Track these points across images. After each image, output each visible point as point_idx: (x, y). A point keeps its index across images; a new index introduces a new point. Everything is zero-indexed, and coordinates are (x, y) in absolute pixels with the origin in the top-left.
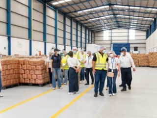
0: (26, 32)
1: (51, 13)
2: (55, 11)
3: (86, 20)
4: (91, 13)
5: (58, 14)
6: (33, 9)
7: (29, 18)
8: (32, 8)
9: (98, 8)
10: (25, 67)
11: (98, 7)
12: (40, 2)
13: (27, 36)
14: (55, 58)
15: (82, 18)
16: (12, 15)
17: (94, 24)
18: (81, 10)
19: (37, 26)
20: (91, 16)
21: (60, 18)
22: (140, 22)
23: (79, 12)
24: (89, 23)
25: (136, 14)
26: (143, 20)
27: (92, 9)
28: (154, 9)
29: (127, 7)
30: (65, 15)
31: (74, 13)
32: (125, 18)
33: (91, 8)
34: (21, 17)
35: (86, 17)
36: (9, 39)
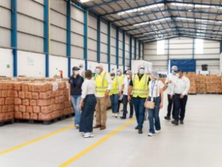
1: (77, 15)
2: (85, 12)
3: (130, 25)
4: (137, 15)
5: (88, 17)
6: (51, 9)
7: (45, 23)
8: (49, 7)
9: (147, 8)
10: (22, 94)
11: (147, 5)
15: (124, 23)
16: (19, 19)
17: (142, 30)
18: (122, 10)
19: (57, 34)
20: (137, 19)
21: (92, 22)
22: (211, 28)
23: (119, 14)
24: (136, 29)
25: (205, 16)
26: (215, 25)
27: (139, 9)
29: (190, 5)
30: (99, 18)
31: (112, 15)
32: (188, 22)
33: (137, 8)
34: (32, 21)
35: (131, 21)
36: (14, 53)
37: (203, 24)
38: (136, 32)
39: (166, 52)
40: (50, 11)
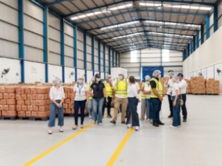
0: (41, 54)
1: (69, 30)
2: (74, 28)
3: (110, 38)
4: (117, 30)
5: (77, 32)
6: (50, 26)
7: (45, 37)
8: (48, 24)
9: (126, 24)
11: (126, 22)
12: (57, 17)
13: (41, 59)
14: (95, 86)
15: (105, 36)
16: (26, 34)
17: (119, 42)
18: (105, 26)
19: (53, 47)
20: (116, 33)
21: (80, 36)
22: (176, 40)
23: (102, 29)
24: (114, 41)
25: (172, 31)
26: (179, 38)
27: (119, 26)
28: (193, 26)
29: (161, 23)
30: (85, 32)
31: (96, 30)
32: (157, 36)
33: (118, 24)
34: (35, 36)
35: (111, 35)
36: (22, 63)
37: (169, 37)
38: (114, 44)
39: (138, 61)
40: (48, 28)
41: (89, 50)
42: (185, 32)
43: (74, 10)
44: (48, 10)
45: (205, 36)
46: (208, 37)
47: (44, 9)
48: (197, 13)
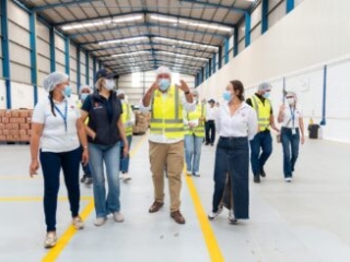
0: (28, 73)
1: (60, 43)
3: (109, 55)
4: (119, 46)
6: (38, 37)
7: (32, 51)
8: (36, 35)
11: (132, 37)
12: (45, 24)
13: (29, 79)
15: (103, 53)
17: (119, 61)
18: (105, 40)
20: (118, 50)
21: (72, 52)
22: (188, 62)
23: (100, 44)
24: (113, 60)
25: (184, 51)
26: (192, 60)
27: (123, 41)
28: (210, 47)
29: (174, 41)
30: (79, 46)
31: (92, 44)
32: (167, 56)
33: (121, 39)
35: (110, 51)
37: (181, 57)
38: (113, 62)
40: (37, 39)
41: (83, 69)
42: (200, 54)
43: (70, 17)
44: (35, 16)
45: (223, 61)
46: (227, 62)
47: (30, 14)
48: (215, 33)
